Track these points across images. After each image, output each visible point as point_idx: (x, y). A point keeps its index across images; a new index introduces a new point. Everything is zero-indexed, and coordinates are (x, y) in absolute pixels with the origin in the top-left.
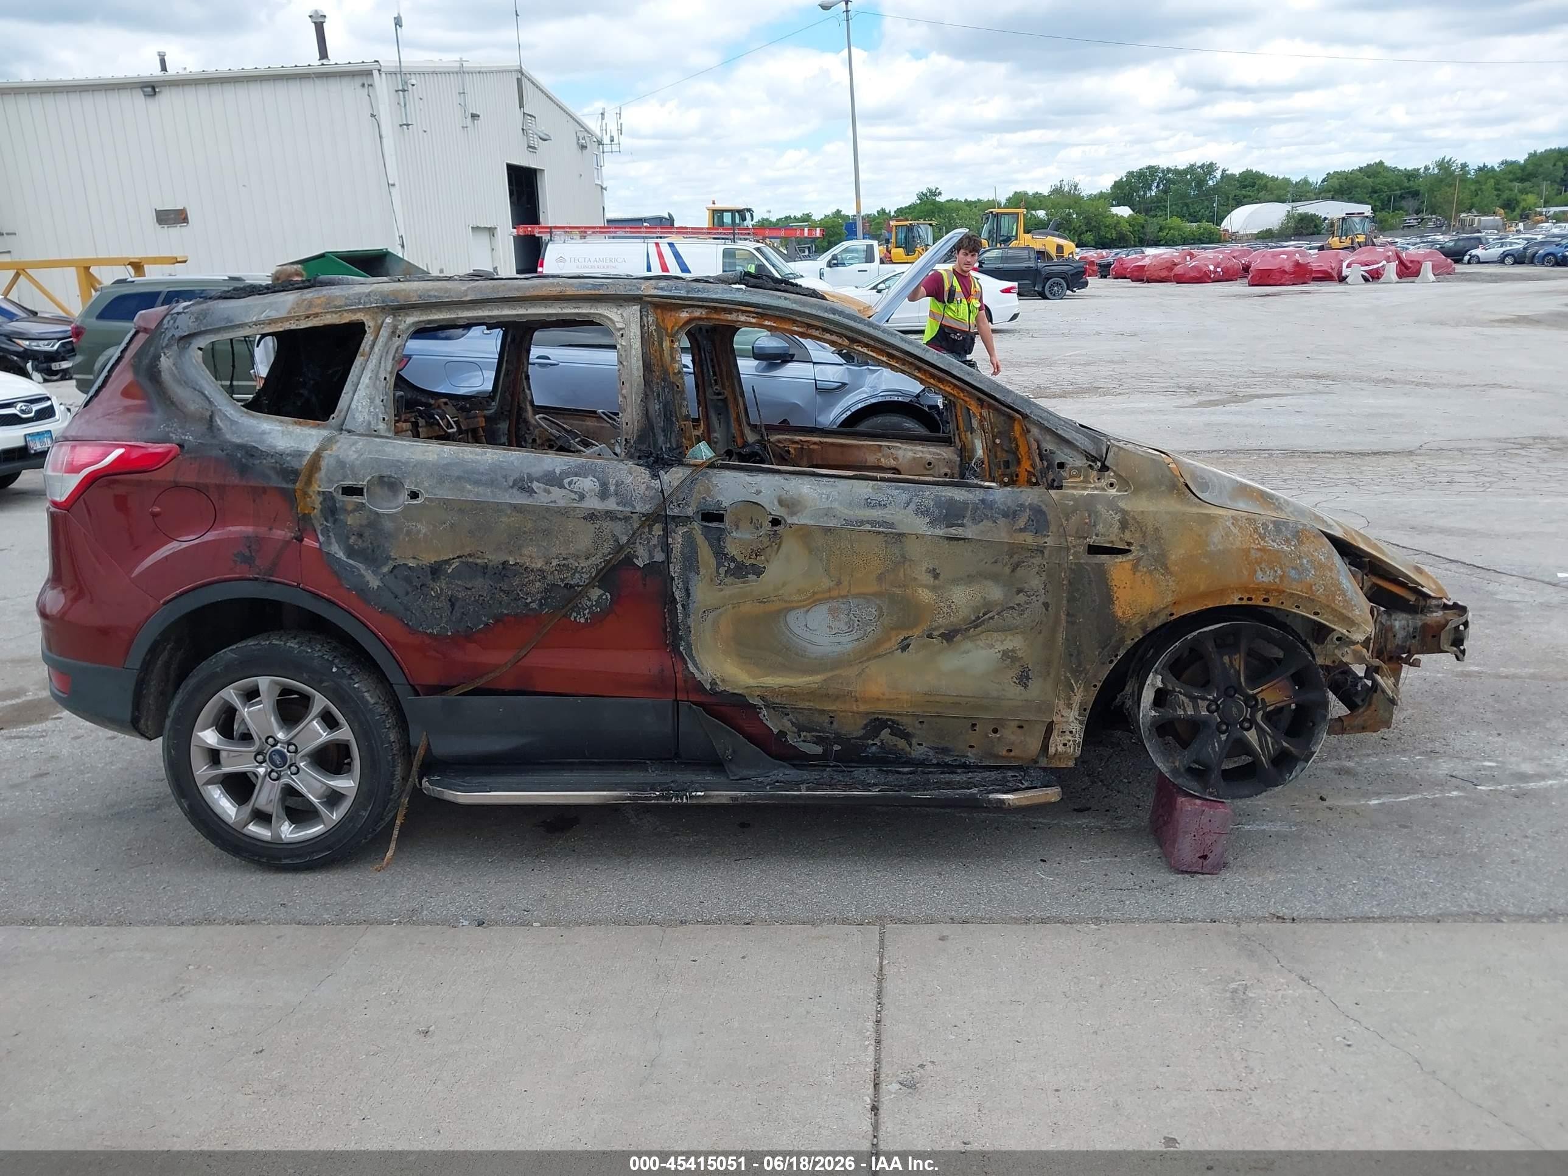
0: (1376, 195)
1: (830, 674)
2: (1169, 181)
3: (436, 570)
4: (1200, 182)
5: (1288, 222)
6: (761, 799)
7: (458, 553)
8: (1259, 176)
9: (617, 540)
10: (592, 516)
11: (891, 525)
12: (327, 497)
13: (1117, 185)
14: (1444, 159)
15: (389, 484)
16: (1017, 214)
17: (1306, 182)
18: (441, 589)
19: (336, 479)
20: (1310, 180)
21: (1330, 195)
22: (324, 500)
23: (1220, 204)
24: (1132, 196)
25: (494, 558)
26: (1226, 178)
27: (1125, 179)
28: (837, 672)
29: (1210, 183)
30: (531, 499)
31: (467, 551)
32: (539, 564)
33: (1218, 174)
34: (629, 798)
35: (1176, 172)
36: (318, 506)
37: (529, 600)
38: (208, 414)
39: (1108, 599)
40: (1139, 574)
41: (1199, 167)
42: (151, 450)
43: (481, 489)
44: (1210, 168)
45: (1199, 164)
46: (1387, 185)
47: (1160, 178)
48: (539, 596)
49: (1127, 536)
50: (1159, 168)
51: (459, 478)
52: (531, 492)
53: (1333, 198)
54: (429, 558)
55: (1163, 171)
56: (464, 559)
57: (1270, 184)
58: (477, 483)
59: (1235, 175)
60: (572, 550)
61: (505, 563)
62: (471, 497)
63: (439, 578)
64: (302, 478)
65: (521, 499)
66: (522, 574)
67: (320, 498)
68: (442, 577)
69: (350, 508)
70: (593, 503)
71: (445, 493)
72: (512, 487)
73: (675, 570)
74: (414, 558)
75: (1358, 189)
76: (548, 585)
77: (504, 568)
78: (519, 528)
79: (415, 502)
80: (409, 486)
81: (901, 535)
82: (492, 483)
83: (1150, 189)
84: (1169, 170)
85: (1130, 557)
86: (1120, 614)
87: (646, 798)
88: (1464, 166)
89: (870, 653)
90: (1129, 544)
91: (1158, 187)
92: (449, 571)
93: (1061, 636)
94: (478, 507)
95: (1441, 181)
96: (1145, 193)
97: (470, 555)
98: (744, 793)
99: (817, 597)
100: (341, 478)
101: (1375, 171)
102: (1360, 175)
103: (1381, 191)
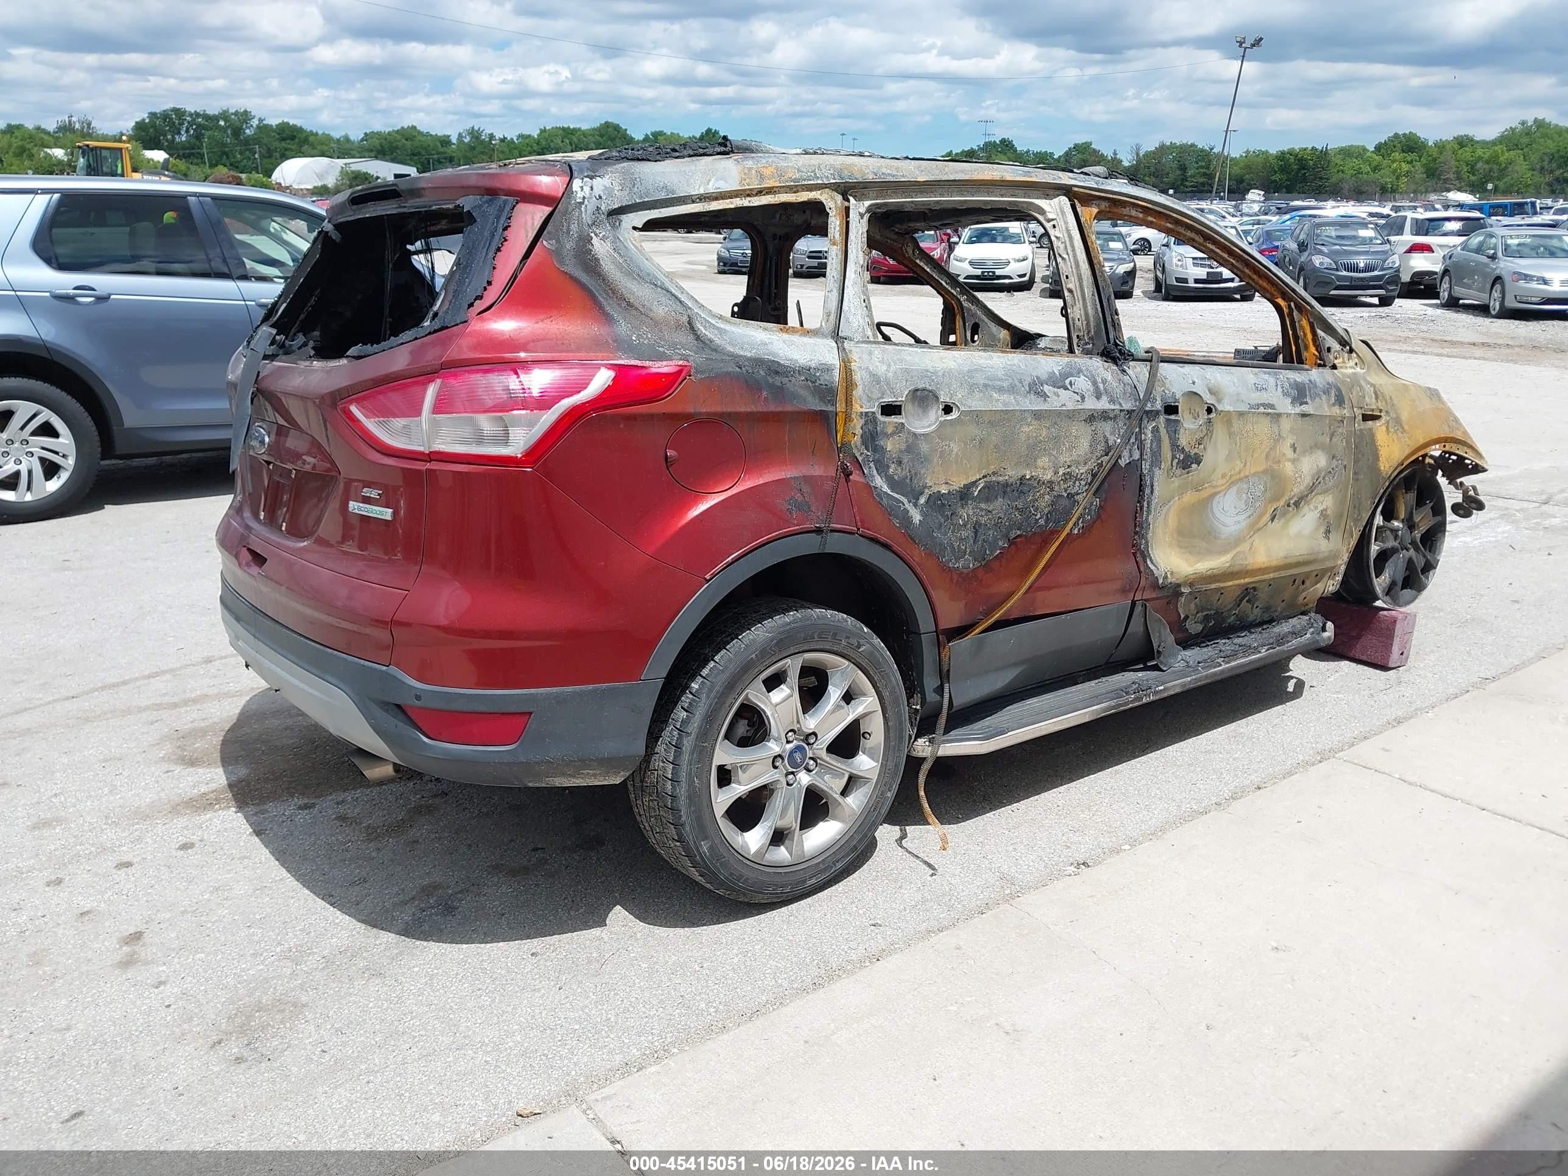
0: (416, 158)
1: (1234, 552)
2: (199, 126)
3: (964, 494)
4: (237, 132)
5: (342, 179)
6: (1200, 681)
7: (984, 472)
8: (300, 130)
9: (1107, 442)
10: (1092, 418)
11: (1272, 406)
12: (869, 418)
13: (140, 126)
14: (473, 128)
15: (923, 397)
16: (120, 149)
17: (347, 139)
18: (968, 515)
19: (875, 397)
20: (352, 138)
21: (373, 154)
22: (866, 423)
23: (262, 156)
24: (159, 140)
25: (1012, 473)
26: (263, 128)
27: (147, 121)
28: (1238, 549)
29: (248, 131)
30: (1046, 404)
31: (992, 468)
32: (1049, 476)
33: (255, 122)
34: (1113, 707)
35: (207, 117)
36: (859, 431)
37: (1039, 516)
38: (685, 319)
39: (1376, 457)
40: (1390, 434)
41: (232, 114)
42: (654, 370)
43: (1005, 397)
44: (246, 116)
45: (232, 110)
46: (425, 149)
47: (189, 122)
48: (1046, 511)
49: (1380, 405)
50: (185, 111)
51: (986, 386)
52: (1045, 396)
53: (376, 158)
54: (959, 482)
55: (191, 115)
56: (988, 479)
57: (311, 139)
58: (1000, 390)
59: (271, 126)
60: (1075, 457)
61: (1023, 478)
62: (1000, 407)
63: (966, 504)
64: (841, 396)
65: (1038, 405)
66: (1035, 487)
67: (862, 422)
68: (970, 502)
69: (890, 430)
70: (1091, 404)
71: (976, 403)
72: (1029, 392)
73: (1146, 466)
74: (947, 483)
75: (398, 151)
76: (1055, 497)
77: (1021, 483)
78: (1036, 437)
79: (949, 417)
80: (944, 398)
81: (1279, 415)
82: (1012, 390)
83: (179, 133)
84: (197, 115)
85: (1383, 421)
86: (1382, 468)
87: (1126, 704)
88: (492, 137)
89: (1255, 528)
90: (1381, 411)
91: (187, 131)
92: (976, 494)
93: (1350, 491)
94: (1005, 417)
95: (474, 148)
96: (174, 139)
97: (994, 473)
98: (1189, 679)
99: (1234, 479)
100: (880, 395)
101: (410, 134)
102: (399, 137)
103: (419, 154)
